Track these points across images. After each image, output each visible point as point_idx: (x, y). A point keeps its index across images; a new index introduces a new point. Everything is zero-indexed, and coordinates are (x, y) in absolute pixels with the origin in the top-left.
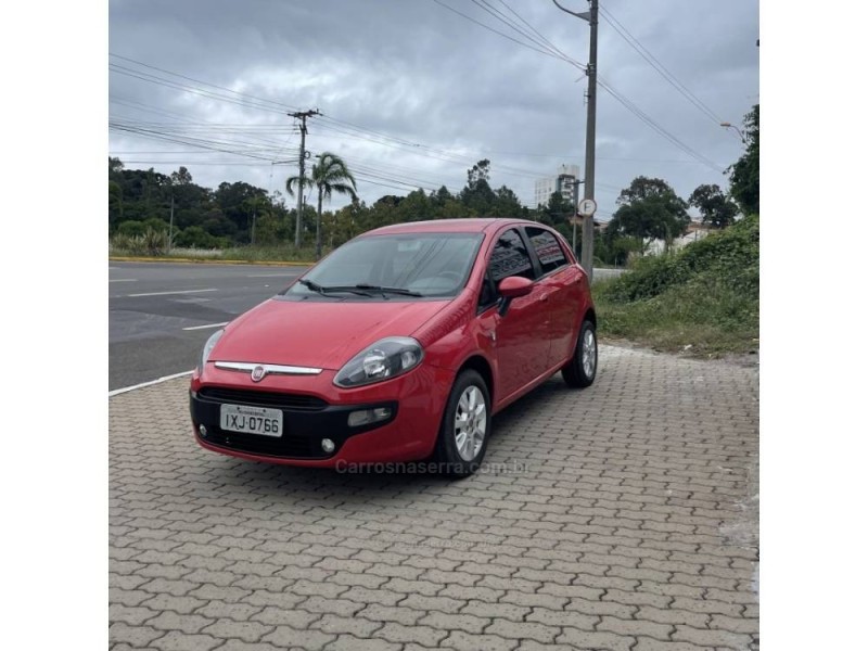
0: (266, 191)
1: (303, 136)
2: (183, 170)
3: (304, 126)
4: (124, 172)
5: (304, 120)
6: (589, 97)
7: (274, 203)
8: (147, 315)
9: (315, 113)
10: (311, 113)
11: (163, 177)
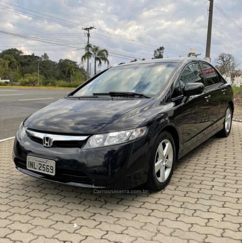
0: (76, 62)
1: (88, 38)
2: (45, 54)
3: (89, 33)
4: (24, 56)
5: (89, 31)
6: (210, 10)
7: (80, 67)
8: (24, 108)
9: (93, 28)
10: (91, 28)
11: (38, 57)
